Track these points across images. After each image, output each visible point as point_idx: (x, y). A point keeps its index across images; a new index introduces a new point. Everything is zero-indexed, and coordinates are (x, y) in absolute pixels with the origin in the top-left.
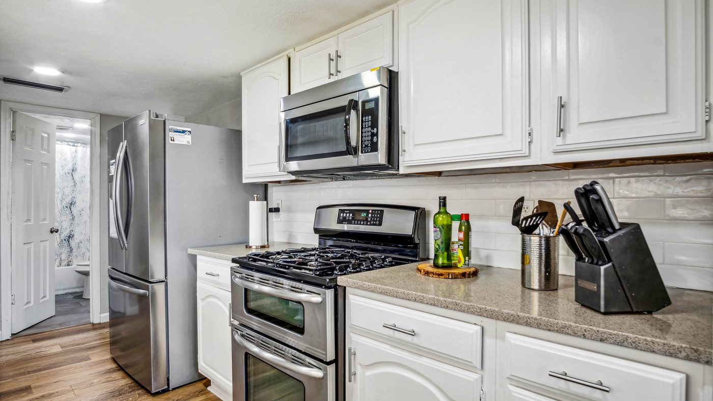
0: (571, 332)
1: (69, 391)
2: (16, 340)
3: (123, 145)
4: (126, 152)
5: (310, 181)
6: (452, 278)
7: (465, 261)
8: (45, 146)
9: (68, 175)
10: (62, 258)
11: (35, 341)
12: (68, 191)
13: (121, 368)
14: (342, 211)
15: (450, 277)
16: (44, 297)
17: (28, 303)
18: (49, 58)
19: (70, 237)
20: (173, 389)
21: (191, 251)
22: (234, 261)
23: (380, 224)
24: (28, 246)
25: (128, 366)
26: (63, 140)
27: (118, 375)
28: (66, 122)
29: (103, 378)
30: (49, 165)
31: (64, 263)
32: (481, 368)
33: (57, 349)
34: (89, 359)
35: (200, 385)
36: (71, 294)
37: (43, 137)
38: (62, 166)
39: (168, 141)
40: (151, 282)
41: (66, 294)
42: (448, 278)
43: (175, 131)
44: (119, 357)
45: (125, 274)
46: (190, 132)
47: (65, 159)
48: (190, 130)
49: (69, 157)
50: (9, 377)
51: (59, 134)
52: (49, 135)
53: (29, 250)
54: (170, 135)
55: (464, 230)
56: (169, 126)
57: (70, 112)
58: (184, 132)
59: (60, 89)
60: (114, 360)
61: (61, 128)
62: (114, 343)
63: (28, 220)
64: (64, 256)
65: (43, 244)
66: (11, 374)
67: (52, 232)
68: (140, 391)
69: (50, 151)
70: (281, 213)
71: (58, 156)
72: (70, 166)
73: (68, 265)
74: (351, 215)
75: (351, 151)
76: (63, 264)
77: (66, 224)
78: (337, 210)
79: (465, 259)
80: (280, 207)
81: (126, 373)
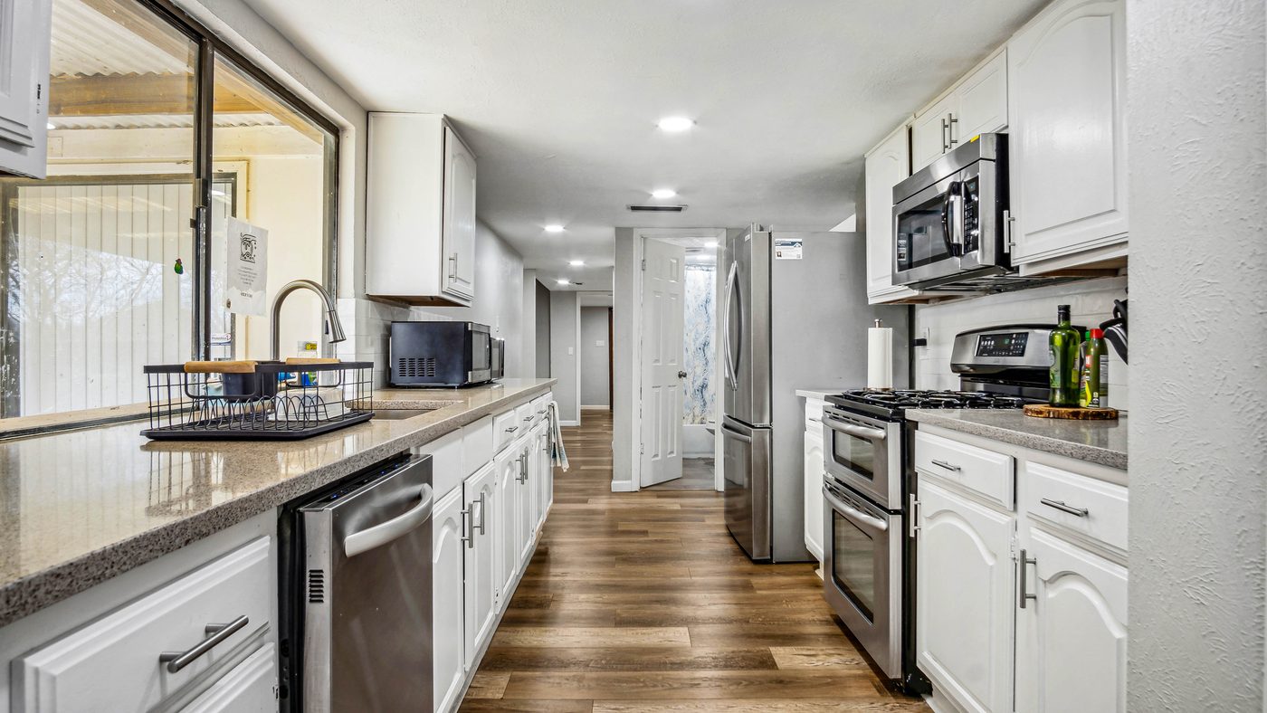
0: (1062, 451)
1: (678, 541)
2: (644, 493)
3: (734, 265)
4: (736, 275)
5: (961, 297)
6: (1054, 418)
7: (1093, 398)
8: (674, 274)
9: (701, 308)
10: (696, 414)
11: (659, 497)
12: (701, 328)
13: (731, 535)
14: (983, 338)
15: (1051, 416)
16: (672, 452)
17: (656, 455)
18: (666, 181)
19: (704, 387)
20: (777, 563)
21: (800, 393)
22: (827, 398)
23: (1022, 354)
24: (656, 390)
25: (738, 534)
26: (696, 265)
27: (727, 540)
28: (696, 242)
29: (710, 539)
30: (679, 296)
31: (698, 420)
32: (1012, 509)
33: (677, 507)
34: (703, 521)
35: (809, 567)
36: (703, 459)
37: (671, 263)
38: (695, 298)
39: (775, 258)
40: (753, 427)
41: (699, 459)
42: (1049, 417)
43: (782, 245)
44: (733, 526)
45: (736, 419)
46: (800, 243)
47: (699, 289)
48: (800, 240)
49: (702, 284)
50: (633, 521)
51: (689, 257)
52: (678, 260)
53: (658, 394)
54: (776, 249)
55: (1092, 353)
56: (775, 239)
57: (698, 230)
58: (793, 244)
59: (679, 209)
60: (727, 527)
61: (694, 250)
62: (730, 511)
63: (657, 361)
64: (697, 411)
65: (672, 390)
66: (634, 518)
67: (680, 376)
68: (743, 557)
69: (681, 279)
70: (928, 346)
71: (689, 285)
72: (703, 297)
73: (702, 423)
74: (993, 343)
75: (953, 250)
76: (696, 421)
77: (699, 370)
78: (978, 336)
79: (1092, 395)
80: (927, 338)
81: (734, 539)
